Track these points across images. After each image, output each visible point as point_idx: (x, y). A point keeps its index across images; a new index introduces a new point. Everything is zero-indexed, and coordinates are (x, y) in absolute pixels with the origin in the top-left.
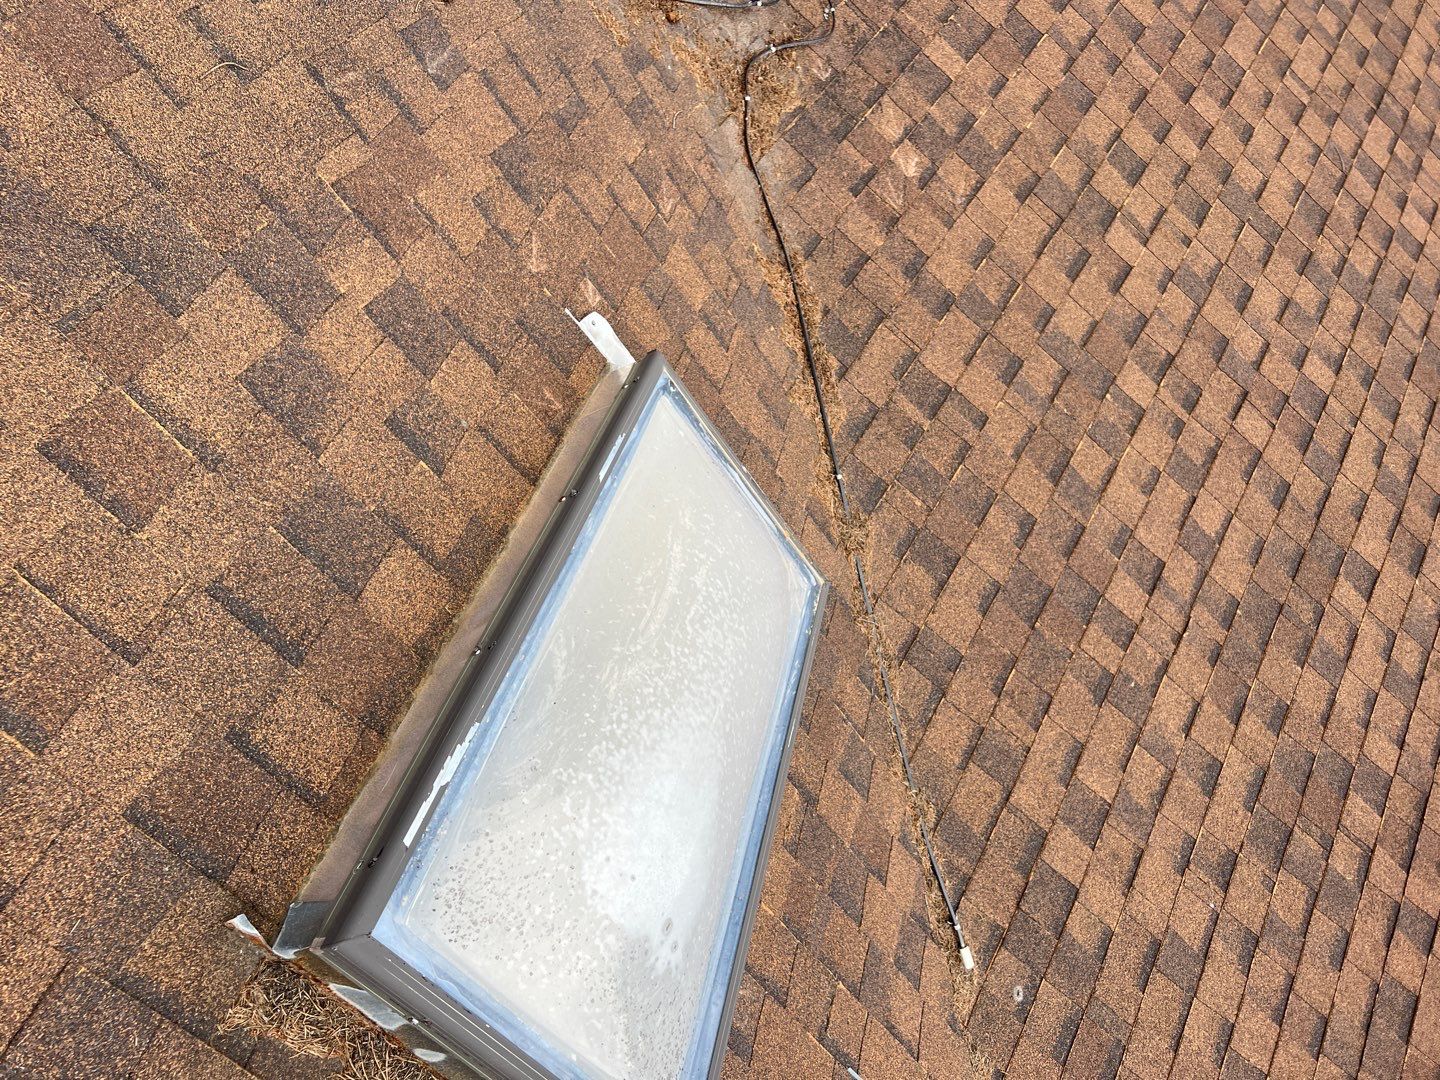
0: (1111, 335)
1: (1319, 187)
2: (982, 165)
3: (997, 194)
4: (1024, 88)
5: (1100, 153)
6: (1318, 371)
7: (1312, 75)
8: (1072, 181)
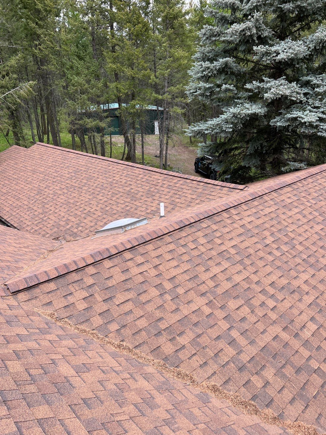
0: (102, 211)
1: (89, 194)
2: (81, 222)
3: (85, 221)
4: (74, 220)
5: (82, 213)
6: (109, 193)
7: (76, 194)
8: (85, 215)
